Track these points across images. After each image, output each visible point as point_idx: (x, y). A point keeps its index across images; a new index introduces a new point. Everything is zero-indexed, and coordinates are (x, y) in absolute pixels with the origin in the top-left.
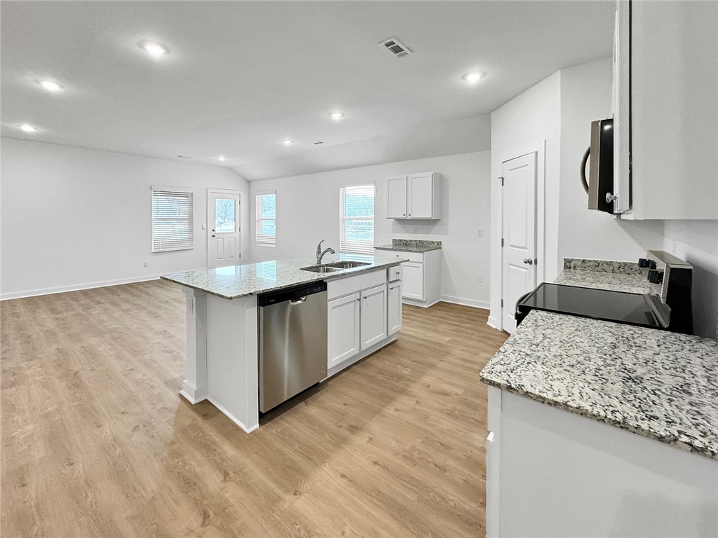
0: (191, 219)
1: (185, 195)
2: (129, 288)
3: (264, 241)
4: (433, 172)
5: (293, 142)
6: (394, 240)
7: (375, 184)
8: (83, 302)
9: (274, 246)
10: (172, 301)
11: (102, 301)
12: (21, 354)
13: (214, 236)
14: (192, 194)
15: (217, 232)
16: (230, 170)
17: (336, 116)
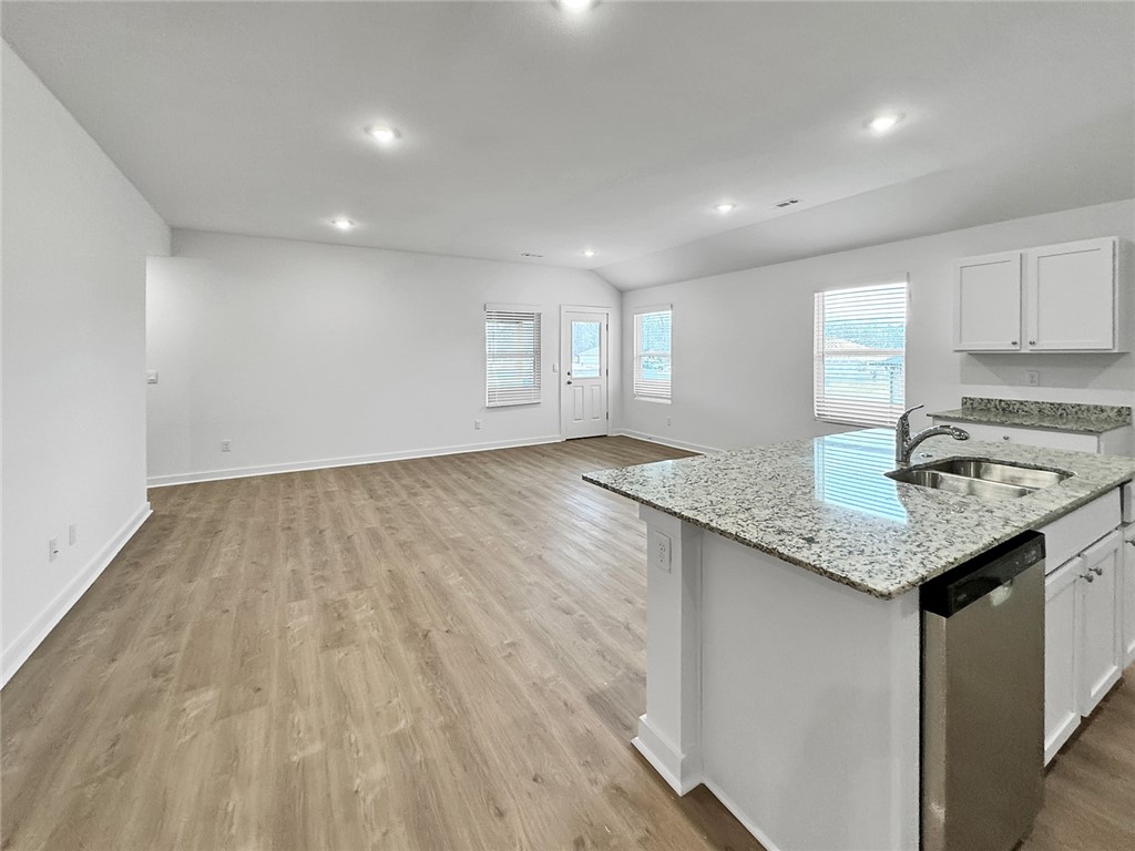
0: (537, 353)
1: (529, 316)
2: (457, 462)
3: (646, 391)
4: (1115, 238)
5: (734, 206)
6: (965, 401)
7: (908, 280)
8: (404, 482)
9: (669, 402)
10: (528, 494)
11: (430, 482)
12: (344, 572)
13: (569, 383)
14: (539, 315)
15: (574, 376)
16: (595, 273)
17: (884, 124)
